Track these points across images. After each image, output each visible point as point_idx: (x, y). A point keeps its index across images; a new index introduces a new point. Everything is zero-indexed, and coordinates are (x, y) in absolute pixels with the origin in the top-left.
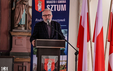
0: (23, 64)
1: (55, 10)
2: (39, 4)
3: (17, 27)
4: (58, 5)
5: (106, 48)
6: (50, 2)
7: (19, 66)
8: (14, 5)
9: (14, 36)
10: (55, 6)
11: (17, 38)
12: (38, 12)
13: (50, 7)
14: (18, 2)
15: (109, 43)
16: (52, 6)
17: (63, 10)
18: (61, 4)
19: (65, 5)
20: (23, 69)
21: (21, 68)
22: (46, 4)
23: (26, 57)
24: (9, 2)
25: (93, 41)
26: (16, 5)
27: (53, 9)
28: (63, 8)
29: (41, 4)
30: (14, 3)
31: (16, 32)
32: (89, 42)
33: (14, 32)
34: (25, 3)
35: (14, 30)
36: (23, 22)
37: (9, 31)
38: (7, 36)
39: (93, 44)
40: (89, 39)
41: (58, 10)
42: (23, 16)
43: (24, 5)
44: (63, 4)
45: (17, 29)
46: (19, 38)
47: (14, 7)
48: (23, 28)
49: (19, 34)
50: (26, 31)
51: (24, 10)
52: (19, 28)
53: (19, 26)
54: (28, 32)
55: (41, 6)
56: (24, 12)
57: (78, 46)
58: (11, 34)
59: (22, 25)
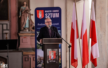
0: (28, 57)
1: (51, 17)
2: (40, 13)
3: (23, 30)
4: (53, 14)
5: (89, 42)
6: (48, 11)
7: (25, 58)
8: (20, 14)
9: (21, 36)
10: (51, 14)
11: (23, 38)
12: (39, 19)
13: (48, 15)
14: (23, 12)
15: (90, 39)
16: (49, 14)
17: (57, 17)
18: (55, 13)
19: (58, 13)
20: (28, 60)
21: (27, 59)
22: (45, 13)
23: (30, 51)
24: (17, 11)
25: (81, 38)
26: (22, 14)
27: (50, 16)
28: (57, 15)
29: (41, 13)
30: (20, 12)
31: (22, 33)
32: (78, 39)
33: (21, 33)
34: (28, 12)
35: (21, 32)
36: (27, 26)
37: (17, 33)
38: (16, 36)
39: (81, 40)
40: (78, 37)
41: (53, 17)
42: (27, 22)
43: (27, 14)
44: (57, 13)
45: (23, 31)
46: (25, 37)
47: (20, 16)
48: (27, 30)
49: (25, 34)
50: (30, 32)
51: (28, 17)
52: (24, 30)
53: (24, 29)
54: (31, 33)
55: (41, 15)
56: (28, 19)
57: (71, 42)
58: (19, 35)
59: (26, 28)
